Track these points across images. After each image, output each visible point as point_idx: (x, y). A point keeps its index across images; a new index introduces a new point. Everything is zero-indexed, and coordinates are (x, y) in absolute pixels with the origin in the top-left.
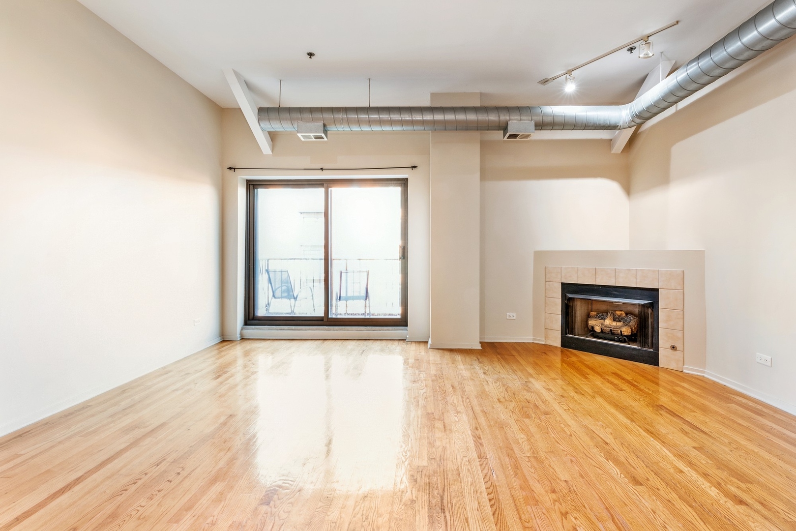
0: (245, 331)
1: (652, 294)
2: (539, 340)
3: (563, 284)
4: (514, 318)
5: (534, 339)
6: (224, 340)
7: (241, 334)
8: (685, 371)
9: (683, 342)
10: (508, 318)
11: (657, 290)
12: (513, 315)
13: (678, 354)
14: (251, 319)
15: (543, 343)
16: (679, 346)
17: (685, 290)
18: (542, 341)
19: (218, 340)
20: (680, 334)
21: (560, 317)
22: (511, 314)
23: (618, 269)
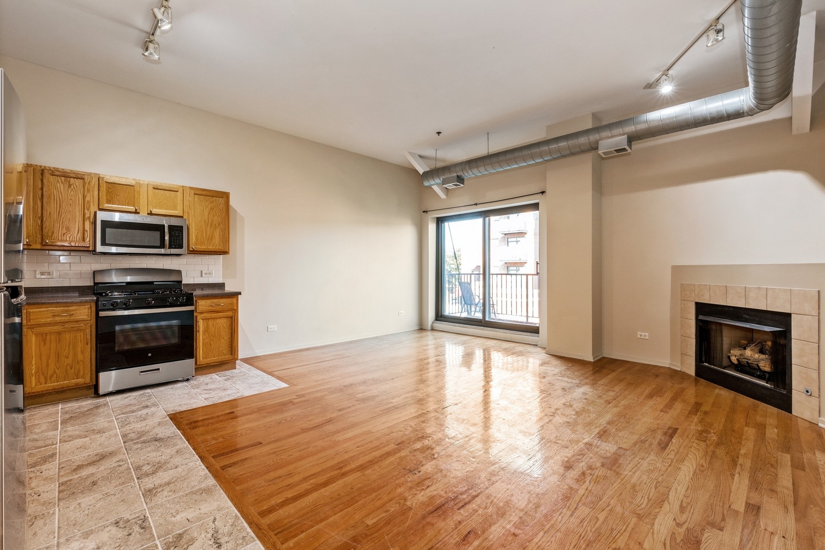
0: (434, 324)
1: (784, 319)
2: (675, 365)
3: (697, 304)
4: (647, 338)
5: (670, 364)
6: (421, 328)
7: (432, 326)
8: (820, 425)
9: (819, 386)
10: (639, 337)
11: (789, 315)
12: (646, 335)
13: (814, 401)
14: (440, 316)
15: (679, 369)
16: (814, 389)
17: (821, 316)
18: (677, 366)
19: (417, 328)
20: (815, 375)
21: (694, 341)
22: (643, 334)
23: (748, 288)
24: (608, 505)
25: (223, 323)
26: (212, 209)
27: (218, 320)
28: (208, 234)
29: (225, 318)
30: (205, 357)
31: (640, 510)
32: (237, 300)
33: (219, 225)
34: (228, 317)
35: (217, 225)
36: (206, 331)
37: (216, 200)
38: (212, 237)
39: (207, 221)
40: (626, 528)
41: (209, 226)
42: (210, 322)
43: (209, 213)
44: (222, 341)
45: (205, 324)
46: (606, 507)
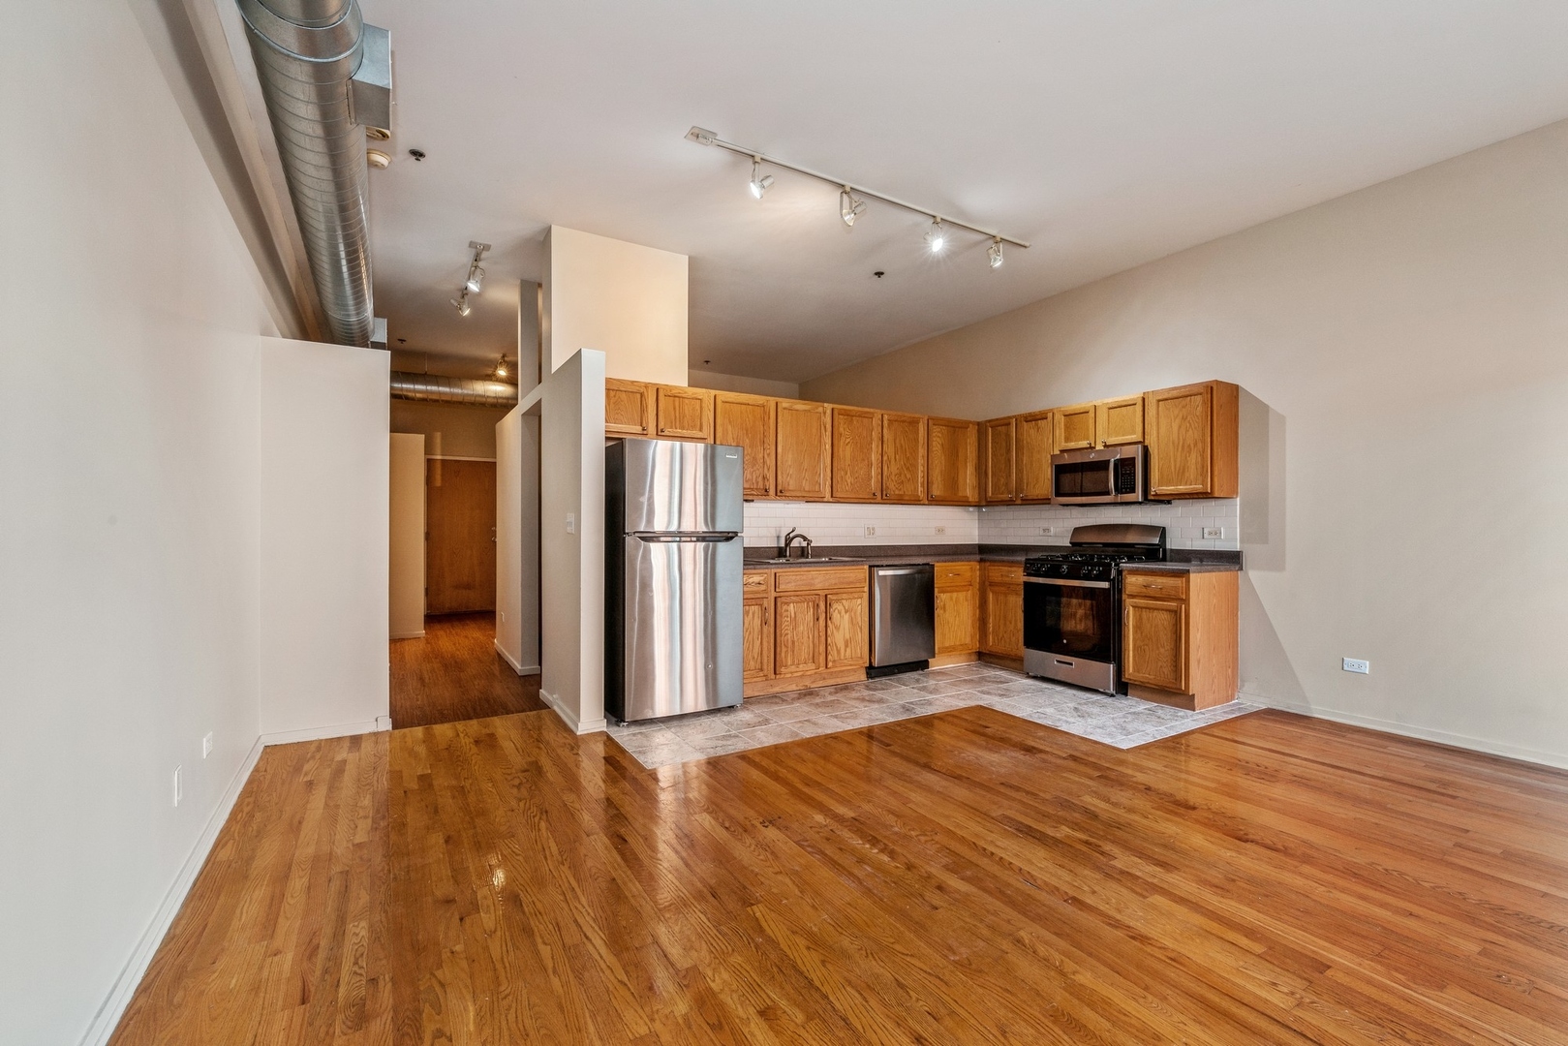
24: (555, 972)
25: (1163, 619)
26: (1184, 419)
27: (1156, 613)
28: (1178, 465)
29: (1166, 610)
30: (1137, 669)
31: (510, 1007)
32: (1188, 582)
33: (1195, 444)
34: (1170, 611)
35: (1192, 446)
36: (1138, 627)
37: (1190, 401)
38: (1184, 470)
39: (1176, 442)
40: (503, 963)
41: (1180, 449)
42: (1145, 614)
43: (1180, 427)
44: (1162, 650)
45: (1138, 614)
46: (554, 967)
